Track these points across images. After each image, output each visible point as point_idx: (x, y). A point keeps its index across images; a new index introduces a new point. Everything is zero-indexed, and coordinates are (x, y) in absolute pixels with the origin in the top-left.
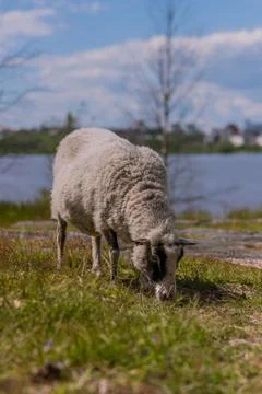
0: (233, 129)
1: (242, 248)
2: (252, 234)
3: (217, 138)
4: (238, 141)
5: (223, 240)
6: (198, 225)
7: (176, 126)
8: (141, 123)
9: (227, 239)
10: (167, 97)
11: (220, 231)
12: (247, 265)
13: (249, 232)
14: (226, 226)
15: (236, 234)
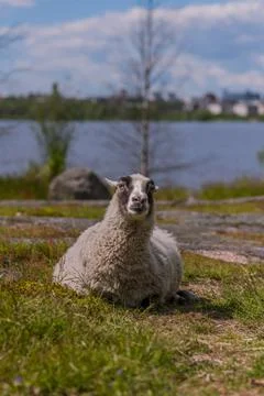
0: (212, 98)
1: (214, 233)
2: (224, 217)
3: (196, 106)
4: (215, 109)
5: (197, 225)
6: (173, 206)
7: (158, 95)
8: (124, 92)
9: (199, 224)
10: (148, 72)
11: (194, 213)
12: (216, 257)
13: (221, 215)
14: (200, 207)
15: (208, 217)
